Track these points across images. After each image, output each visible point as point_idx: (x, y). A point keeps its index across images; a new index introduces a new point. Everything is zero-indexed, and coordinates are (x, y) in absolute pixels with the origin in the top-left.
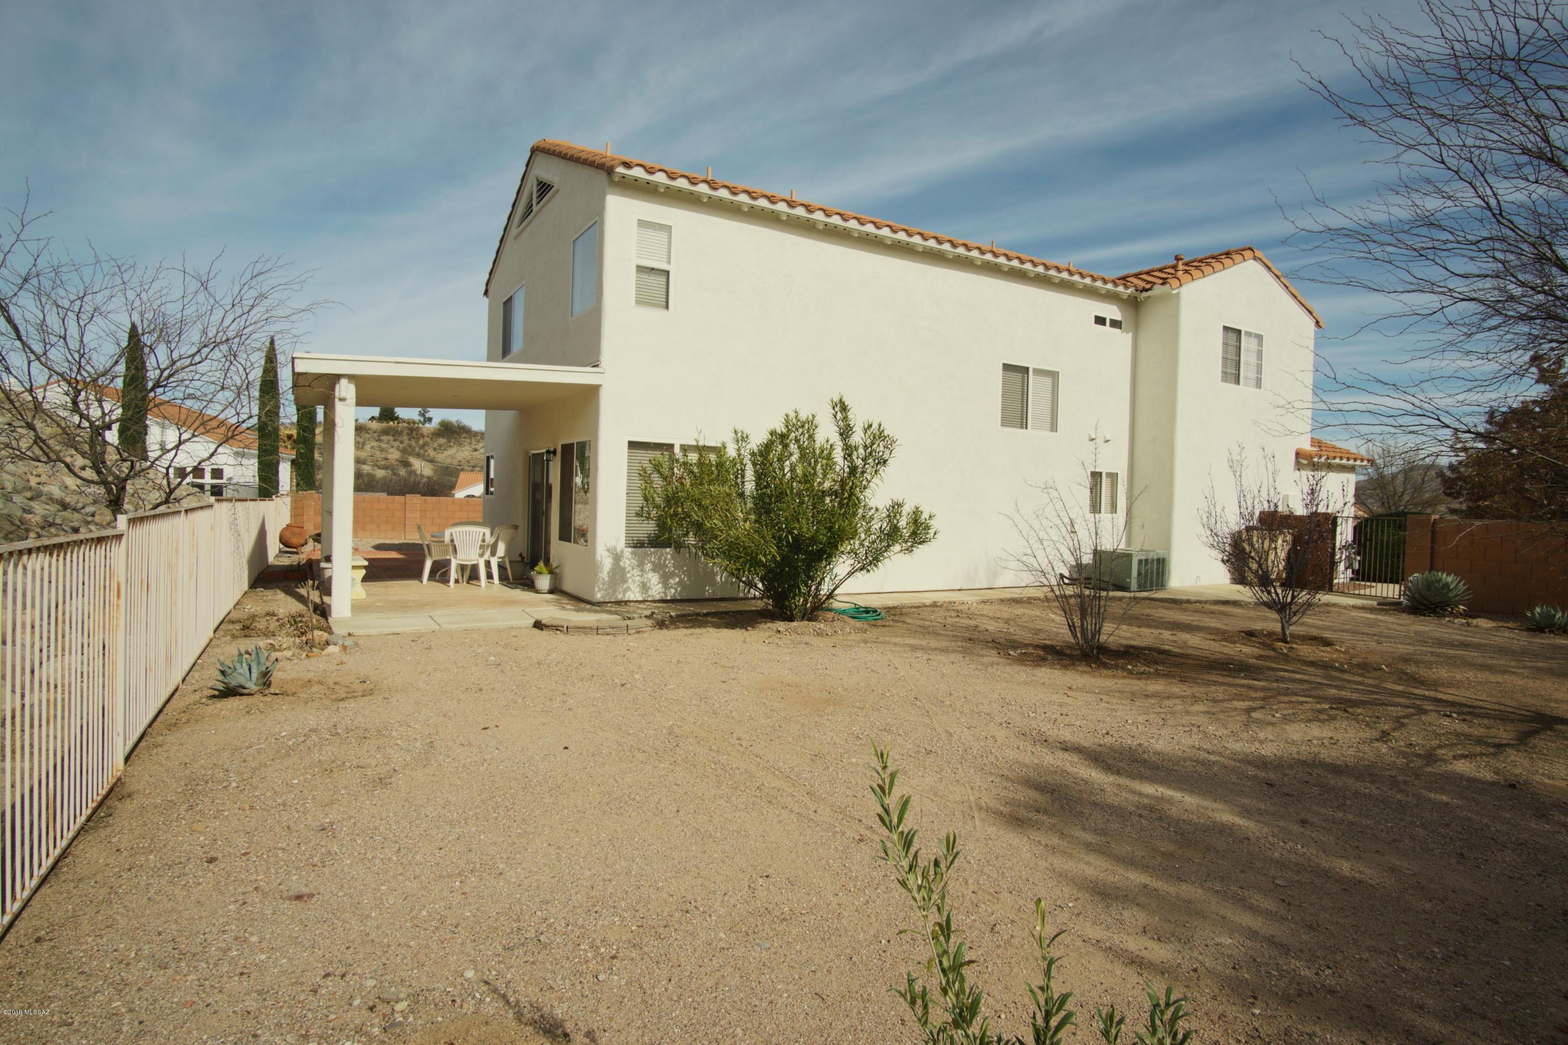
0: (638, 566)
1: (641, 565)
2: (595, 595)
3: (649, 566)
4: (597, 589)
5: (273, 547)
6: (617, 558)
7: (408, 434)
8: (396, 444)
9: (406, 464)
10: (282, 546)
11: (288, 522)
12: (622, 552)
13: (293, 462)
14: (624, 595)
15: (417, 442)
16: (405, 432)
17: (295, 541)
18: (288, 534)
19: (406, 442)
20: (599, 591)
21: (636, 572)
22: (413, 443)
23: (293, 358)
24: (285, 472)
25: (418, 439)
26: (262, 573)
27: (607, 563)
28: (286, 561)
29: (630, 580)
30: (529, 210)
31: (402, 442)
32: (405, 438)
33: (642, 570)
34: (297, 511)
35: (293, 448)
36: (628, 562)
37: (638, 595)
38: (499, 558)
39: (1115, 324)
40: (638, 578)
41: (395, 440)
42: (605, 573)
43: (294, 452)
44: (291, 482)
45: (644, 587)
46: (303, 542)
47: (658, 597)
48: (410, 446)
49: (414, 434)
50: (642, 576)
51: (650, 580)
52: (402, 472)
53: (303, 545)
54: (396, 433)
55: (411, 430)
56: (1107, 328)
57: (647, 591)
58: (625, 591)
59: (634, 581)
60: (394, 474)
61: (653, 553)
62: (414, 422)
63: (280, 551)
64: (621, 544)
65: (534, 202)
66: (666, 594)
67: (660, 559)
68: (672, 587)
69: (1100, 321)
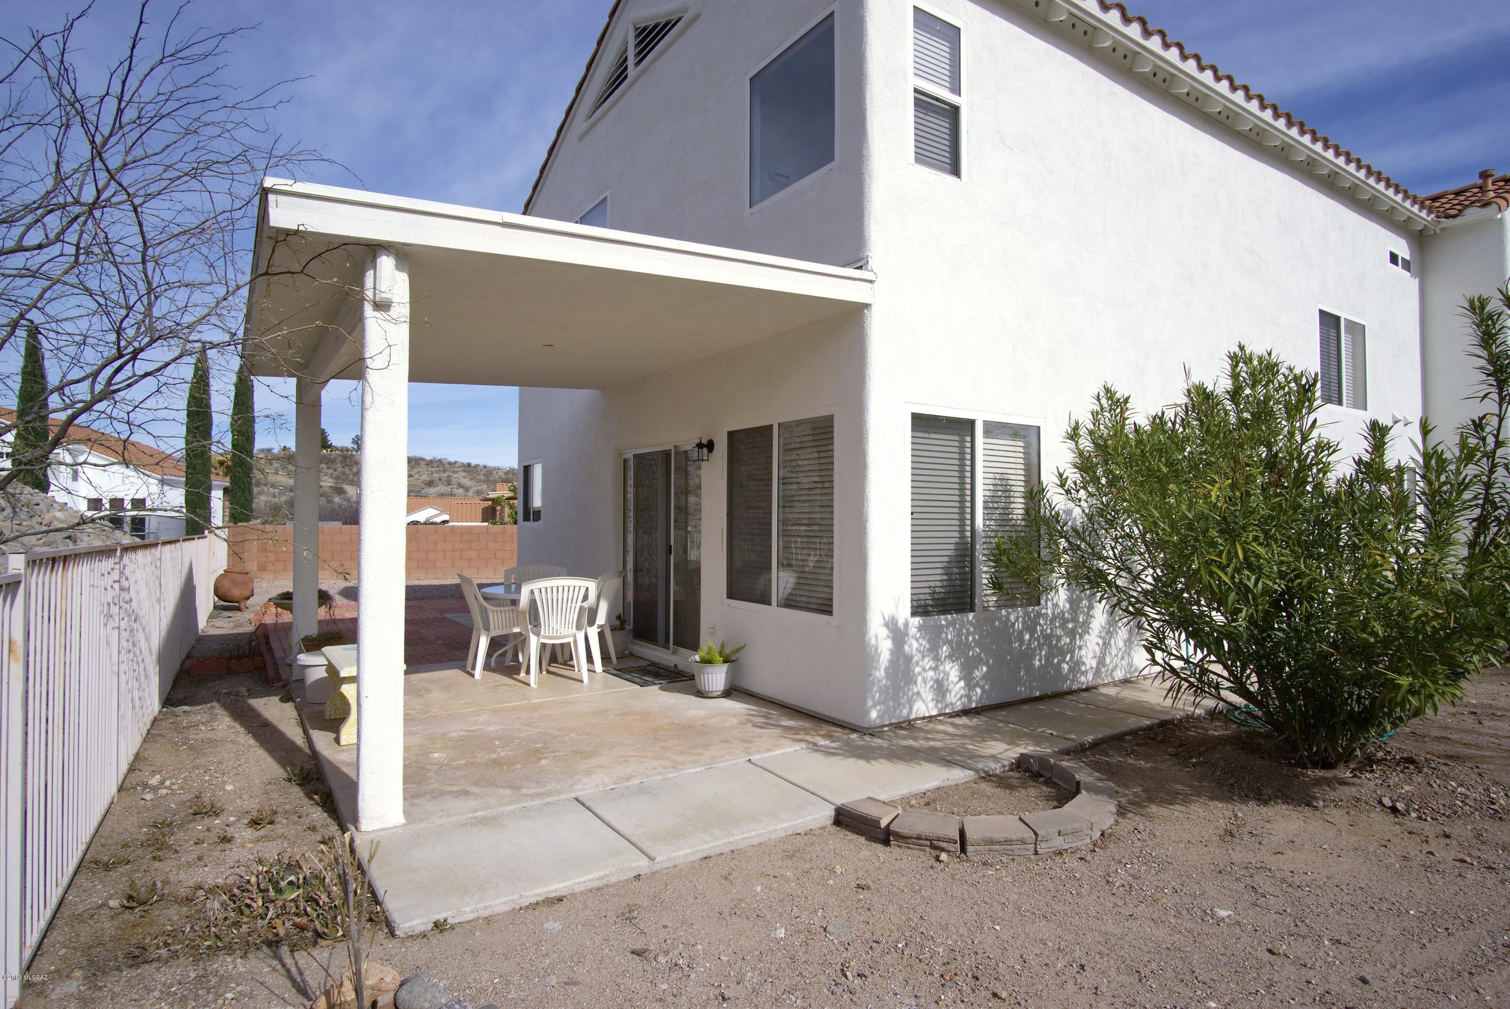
0: (930, 650)
1: (934, 649)
2: (868, 712)
3: (945, 650)
4: (870, 703)
5: (205, 602)
6: (898, 635)
7: (341, 462)
8: (330, 471)
9: (340, 491)
10: (216, 599)
11: (226, 568)
12: (906, 624)
13: (226, 490)
14: (911, 709)
15: (351, 470)
16: (339, 460)
17: (236, 592)
18: (226, 583)
19: (340, 469)
20: (874, 706)
21: (928, 663)
22: (347, 470)
23: (265, 192)
24: (217, 501)
25: (352, 466)
26: (188, 656)
27: (884, 646)
28: (226, 626)
29: (920, 679)
30: (619, 77)
31: (335, 470)
32: (339, 466)
33: (936, 658)
34: (236, 551)
35: (226, 475)
36: (915, 645)
37: (931, 705)
38: (600, 626)
39: (1407, 265)
40: (931, 674)
41: (328, 468)
42: (882, 670)
43: (228, 478)
44: (224, 512)
45: (940, 689)
46: (247, 594)
47: (959, 706)
48: (344, 474)
49: (348, 461)
50: (935, 669)
51: (947, 675)
52: (337, 499)
53: (248, 598)
54: (330, 461)
55: (345, 457)
56: (1399, 270)
57: (944, 696)
58: (911, 702)
59: (925, 681)
60: (329, 501)
61: (949, 624)
62: (347, 450)
63: (216, 607)
64: (904, 612)
65: (631, 62)
66: (969, 697)
67: (959, 635)
68: (977, 685)
69: (1394, 258)
